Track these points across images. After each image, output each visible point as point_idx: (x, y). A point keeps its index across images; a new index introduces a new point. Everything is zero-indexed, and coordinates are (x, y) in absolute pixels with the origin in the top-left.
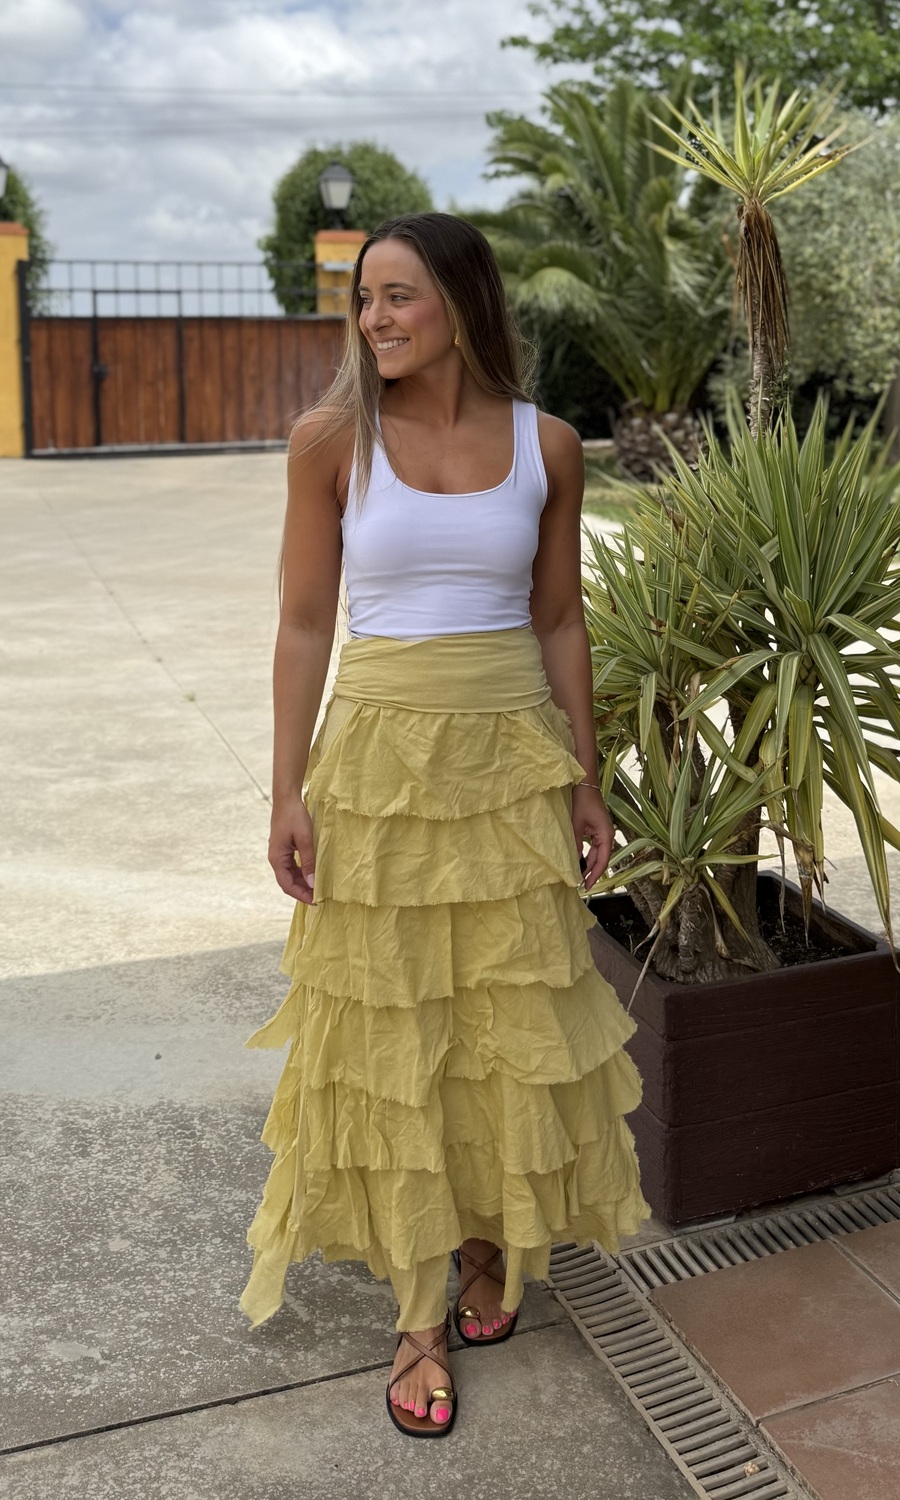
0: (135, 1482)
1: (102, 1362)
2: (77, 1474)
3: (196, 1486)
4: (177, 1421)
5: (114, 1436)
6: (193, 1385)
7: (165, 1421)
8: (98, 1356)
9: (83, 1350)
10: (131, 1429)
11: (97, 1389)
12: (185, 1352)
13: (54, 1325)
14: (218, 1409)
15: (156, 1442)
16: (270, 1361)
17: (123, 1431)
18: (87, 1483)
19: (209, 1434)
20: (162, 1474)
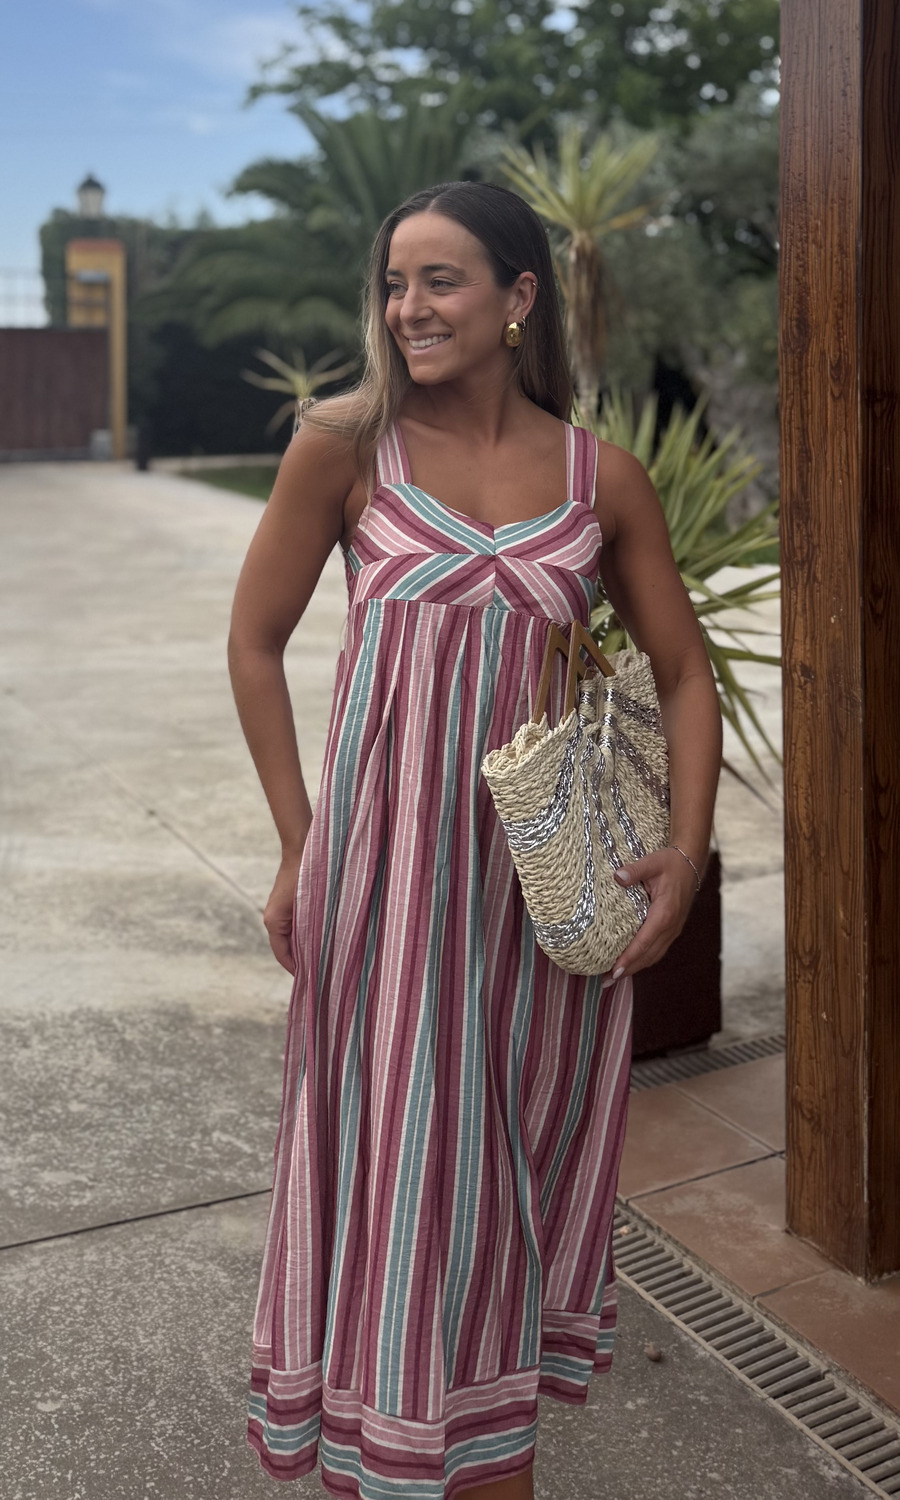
0: (142, 1257)
1: (90, 1184)
2: (94, 1254)
3: (192, 1258)
4: (164, 1219)
5: (116, 1230)
6: (171, 1196)
7: (154, 1220)
8: (83, 1178)
9: (72, 1176)
10: (128, 1225)
11: (92, 1201)
12: (156, 1175)
13: (42, 1161)
14: (195, 1211)
15: (151, 1233)
16: (228, 1179)
17: (123, 1227)
18: (104, 1259)
19: (194, 1226)
20: (163, 1251)
